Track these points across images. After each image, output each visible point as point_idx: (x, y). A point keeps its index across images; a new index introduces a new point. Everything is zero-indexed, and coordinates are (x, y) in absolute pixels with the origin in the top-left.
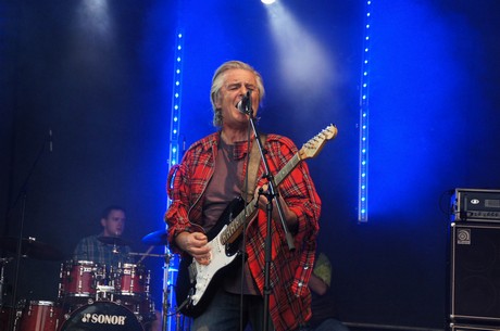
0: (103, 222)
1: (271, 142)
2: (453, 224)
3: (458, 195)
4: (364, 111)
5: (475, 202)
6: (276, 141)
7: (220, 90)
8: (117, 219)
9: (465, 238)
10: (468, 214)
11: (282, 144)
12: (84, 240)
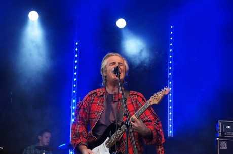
0: (40, 137)
1: (132, 95)
2: (217, 139)
3: (220, 124)
4: (170, 81)
5: (229, 127)
6: (135, 95)
7: (105, 66)
8: (47, 138)
9: (224, 146)
10: (225, 134)
11: (138, 96)
12: (29, 148)
